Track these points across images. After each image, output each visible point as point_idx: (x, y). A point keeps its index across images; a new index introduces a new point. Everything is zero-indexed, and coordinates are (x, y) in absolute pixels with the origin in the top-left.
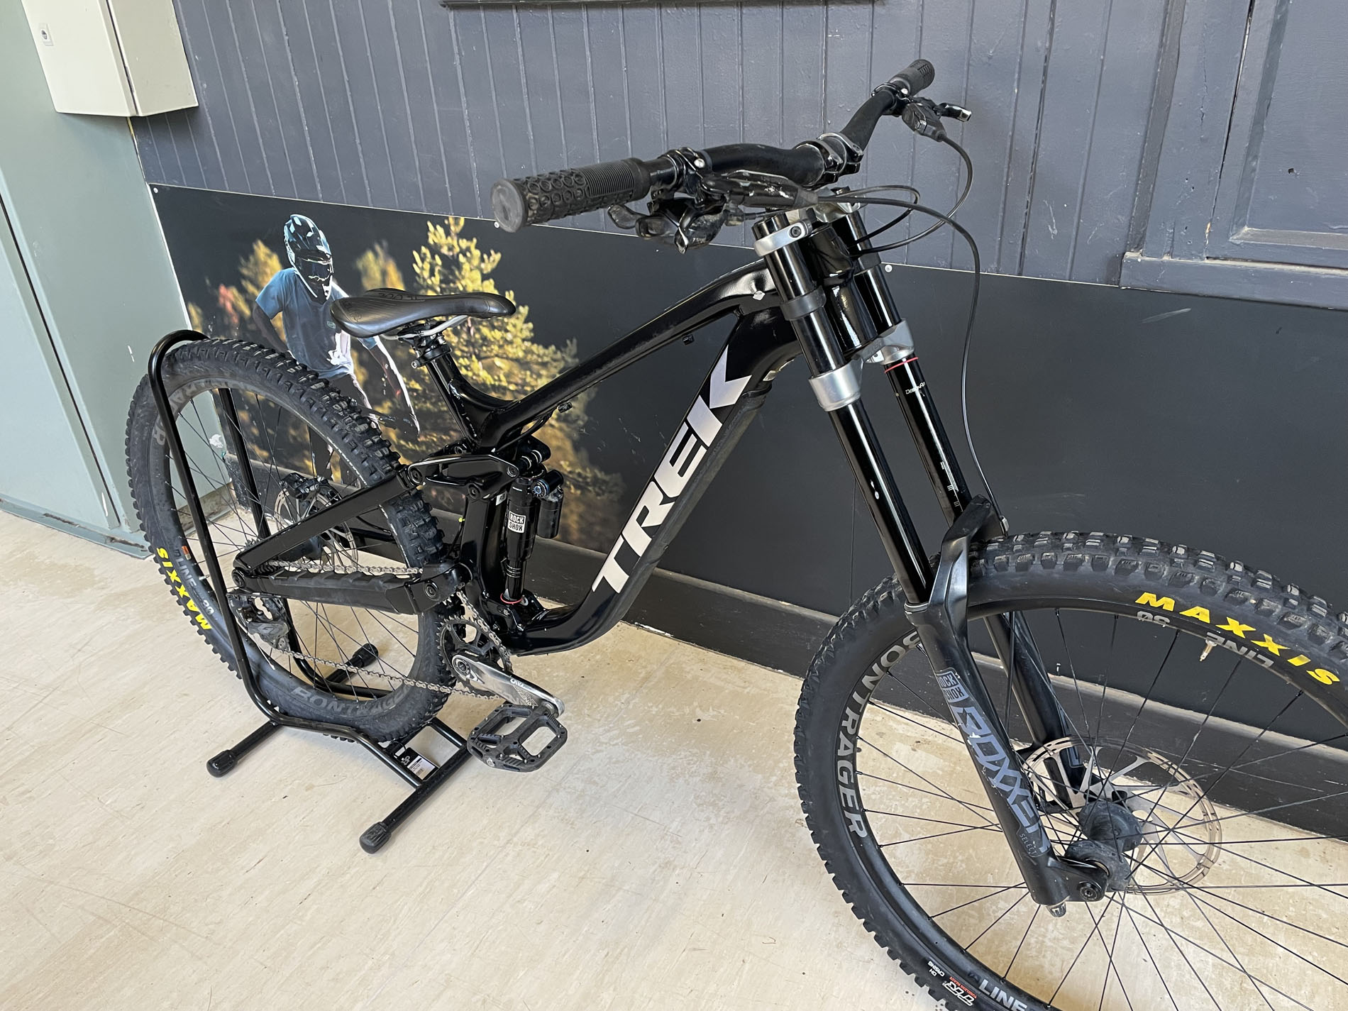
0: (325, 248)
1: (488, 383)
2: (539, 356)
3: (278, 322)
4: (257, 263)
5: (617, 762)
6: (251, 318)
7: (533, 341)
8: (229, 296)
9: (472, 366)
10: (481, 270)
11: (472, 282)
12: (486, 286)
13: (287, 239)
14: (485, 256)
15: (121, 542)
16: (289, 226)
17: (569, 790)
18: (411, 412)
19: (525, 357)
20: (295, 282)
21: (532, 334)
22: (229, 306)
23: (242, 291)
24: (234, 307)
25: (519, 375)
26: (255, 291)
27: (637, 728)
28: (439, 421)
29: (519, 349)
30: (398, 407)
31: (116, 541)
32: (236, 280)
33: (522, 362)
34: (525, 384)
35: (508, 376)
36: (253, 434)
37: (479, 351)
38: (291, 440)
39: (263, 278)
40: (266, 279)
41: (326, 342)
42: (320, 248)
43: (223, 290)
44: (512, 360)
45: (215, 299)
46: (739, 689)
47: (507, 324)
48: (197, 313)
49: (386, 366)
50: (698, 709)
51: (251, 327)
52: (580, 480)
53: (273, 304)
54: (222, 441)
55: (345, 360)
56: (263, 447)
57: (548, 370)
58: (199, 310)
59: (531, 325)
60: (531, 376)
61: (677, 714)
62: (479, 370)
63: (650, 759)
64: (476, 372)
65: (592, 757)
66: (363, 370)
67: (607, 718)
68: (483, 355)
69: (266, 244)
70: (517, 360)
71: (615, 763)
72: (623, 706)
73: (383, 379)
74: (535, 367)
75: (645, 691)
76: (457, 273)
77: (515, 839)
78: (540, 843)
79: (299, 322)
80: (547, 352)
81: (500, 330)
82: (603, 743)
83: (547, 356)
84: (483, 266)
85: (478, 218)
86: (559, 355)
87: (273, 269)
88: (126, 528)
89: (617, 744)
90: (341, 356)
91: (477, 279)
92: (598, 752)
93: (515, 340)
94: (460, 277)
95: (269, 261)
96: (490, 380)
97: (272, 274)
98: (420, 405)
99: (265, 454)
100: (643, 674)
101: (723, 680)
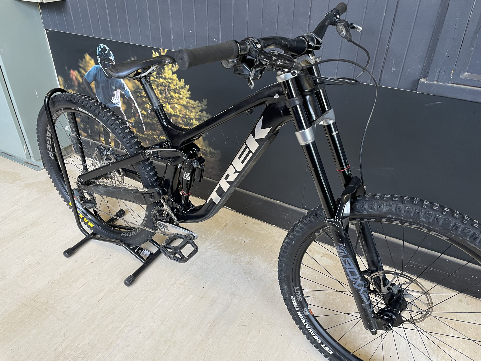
0: (112, 58)
1: (172, 113)
2: (192, 104)
3: (93, 85)
4: (85, 62)
5: (215, 256)
6: (82, 83)
7: (190, 98)
8: (74, 74)
9: (166, 107)
10: (172, 70)
11: (168, 74)
12: (174, 77)
13: (97, 53)
14: (174, 65)
15: (31, 164)
16: (99, 49)
17: (197, 265)
18: (142, 123)
19: (187, 104)
20: (100, 70)
21: (190, 96)
22: (74, 77)
23: (79, 72)
24: (76, 78)
25: (184, 111)
26: (85, 73)
27: (222, 244)
28: (153, 126)
29: (185, 101)
30: (137, 120)
31: (29, 164)
32: (77, 68)
33: (186, 106)
34: (186, 114)
35: (179, 111)
36: (81, 127)
37: (169, 101)
38: (96, 130)
39: (88, 68)
40: (89, 68)
41: (111, 94)
42: (110, 58)
43: (72, 71)
44: (182, 105)
45: (69, 75)
46: (259, 231)
47: (181, 91)
48: (62, 80)
49: (134, 105)
50: (244, 238)
51: (82, 86)
52: (205, 152)
53: (91, 78)
54: (69, 129)
55: (117, 101)
56: (85, 132)
57: (195, 110)
58: (63, 79)
59: (190, 92)
60: (189, 112)
61: (237, 239)
62: (169, 108)
63: (227, 255)
64: (168, 109)
65: (205, 253)
66: (125, 105)
67: (211, 239)
68: (171, 103)
69: (89, 55)
70: (183, 105)
71: (214, 256)
72: (217, 235)
73: (132, 109)
74: (191, 108)
75: (225, 230)
76: (163, 71)
77: (177, 282)
78: (186, 284)
79: (101, 85)
80: (195, 103)
81: (178, 94)
82: (209, 248)
83: (195, 105)
84: (173, 69)
85: (172, 50)
86: (200, 104)
87: (92, 65)
88: (33, 159)
89: (215, 249)
90: (116, 100)
91: (170, 74)
92: (208, 251)
93: (183, 98)
94: (164, 72)
95: (90, 62)
96: (173, 112)
97: (91, 67)
98: (145, 120)
99: (86, 134)
100: (224, 224)
101: (253, 228)
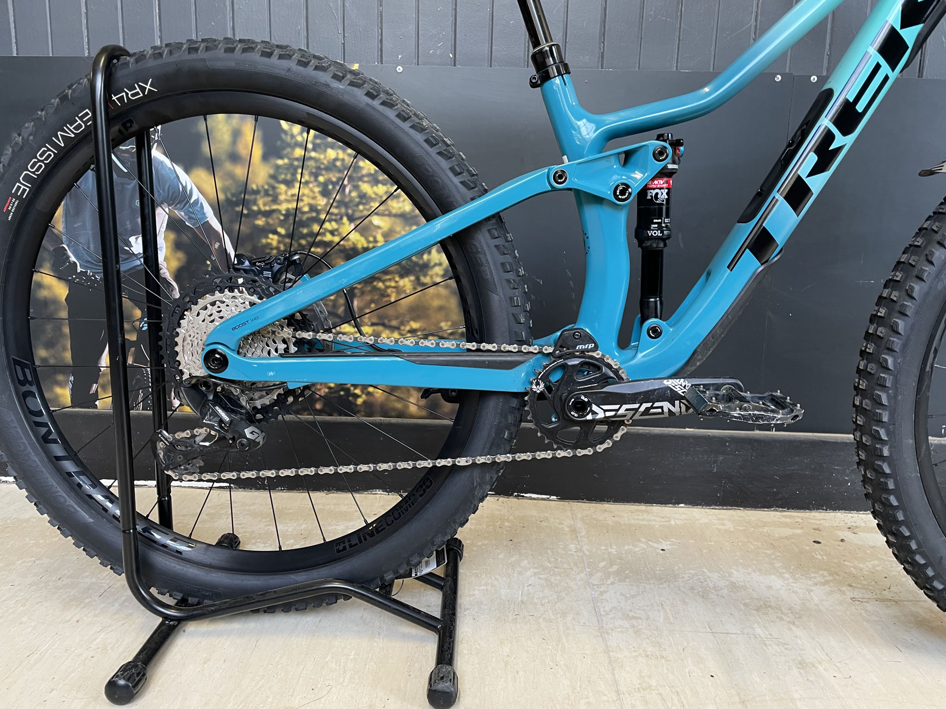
5: (634, 596)
9: (340, 230)
46: (665, 523)
49: (217, 245)
50: (649, 543)
61: (637, 549)
62: (349, 232)
64: (345, 236)
67: (576, 565)
68: (357, 215)
72: (579, 554)
73: (208, 262)
75: (585, 539)
100: (566, 529)
101: (643, 520)
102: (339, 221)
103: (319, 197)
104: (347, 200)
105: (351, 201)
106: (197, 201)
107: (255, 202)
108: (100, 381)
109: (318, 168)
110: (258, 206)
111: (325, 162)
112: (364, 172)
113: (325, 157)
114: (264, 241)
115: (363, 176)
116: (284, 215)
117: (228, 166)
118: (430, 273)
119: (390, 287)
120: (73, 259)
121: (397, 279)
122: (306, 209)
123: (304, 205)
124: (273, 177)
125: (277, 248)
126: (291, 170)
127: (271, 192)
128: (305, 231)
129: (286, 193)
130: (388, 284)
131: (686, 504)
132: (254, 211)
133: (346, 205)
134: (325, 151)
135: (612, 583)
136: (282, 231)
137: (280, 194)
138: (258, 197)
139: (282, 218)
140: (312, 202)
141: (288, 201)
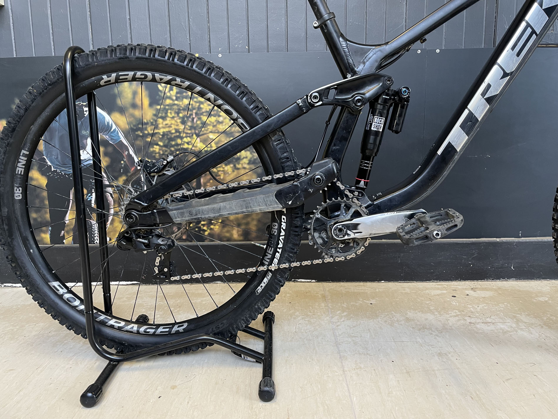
27: (346, 313)
46: (373, 291)
49: (126, 153)
50: (364, 301)
61: (357, 304)
63: (369, 321)
67: (324, 313)
71: (353, 327)
72: (326, 308)
73: (122, 162)
75: (330, 301)
77: (346, 369)
78: (362, 366)
100: (320, 296)
101: (361, 290)
102: (191, 137)
103: (180, 125)
104: (195, 125)
105: (197, 126)
106: (115, 130)
107: (146, 129)
108: (66, 229)
109: (179, 109)
110: (148, 131)
111: (183, 106)
112: (204, 110)
113: (183, 104)
114: (151, 149)
115: (203, 112)
116: (162, 135)
117: (131, 111)
118: (241, 162)
119: (220, 171)
120: (49, 163)
121: (224, 166)
122: (173, 131)
123: (172, 130)
124: (155, 115)
125: (159, 153)
126: (165, 111)
127: (154, 123)
128: (173, 143)
129: (162, 123)
130: (219, 169)
131: (385, 281)
132: (146, 134)
133: (195, 128)
134: (182, 100)
135: (343, 321)
136: (161, 144)
137: (159, 124)
138: (148, 126)
139: (161, 137)
140: (177, 127)
141: (163, 128)
